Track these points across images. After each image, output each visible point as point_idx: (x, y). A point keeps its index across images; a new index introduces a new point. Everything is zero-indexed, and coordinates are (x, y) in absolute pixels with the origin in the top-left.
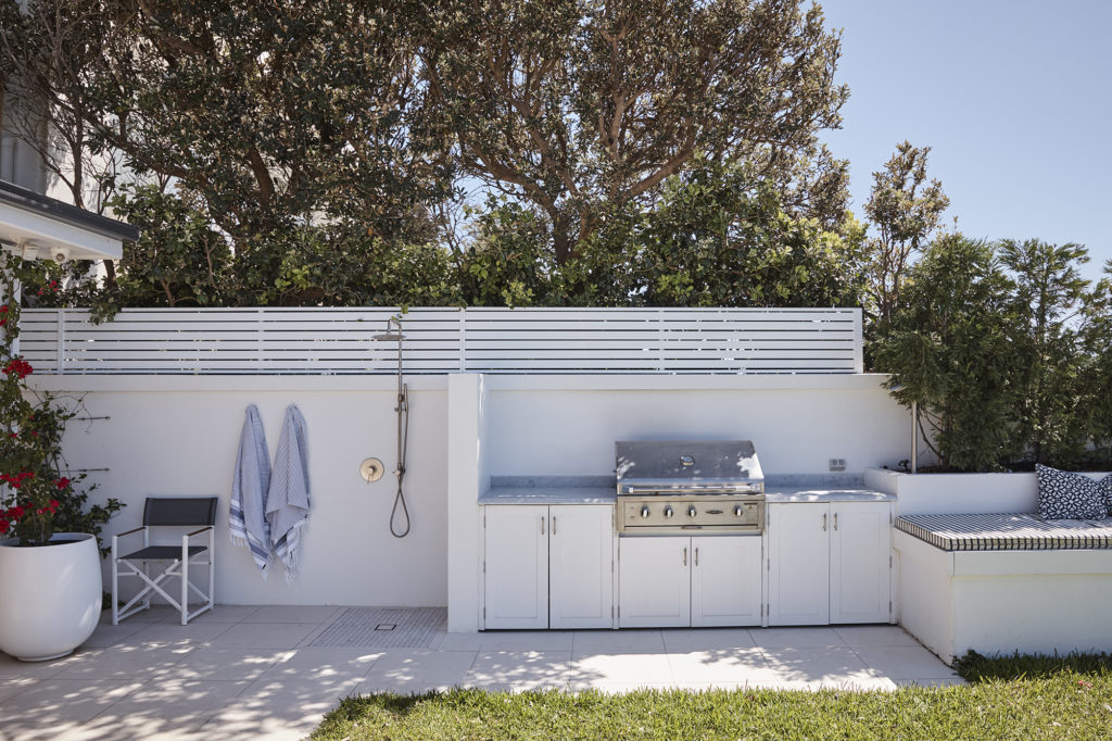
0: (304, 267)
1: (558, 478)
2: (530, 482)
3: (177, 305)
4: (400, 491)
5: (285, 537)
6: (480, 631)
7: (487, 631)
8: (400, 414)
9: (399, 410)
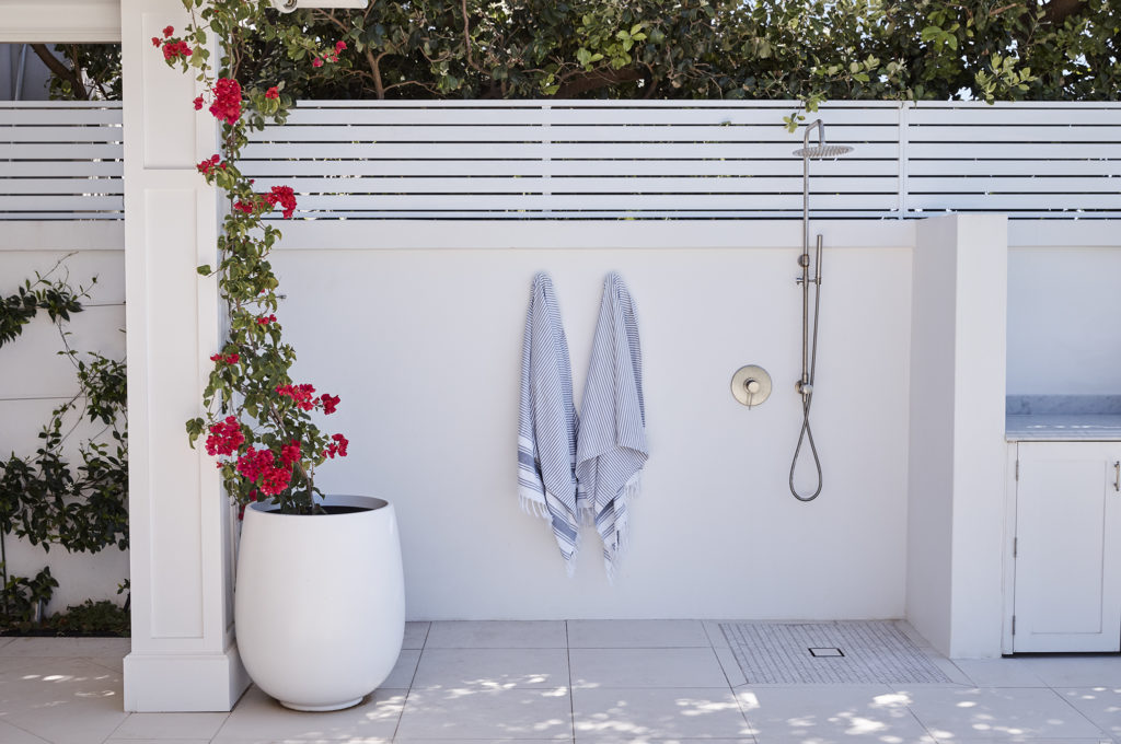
0: (636, 29)
1: (1070, 399)
2: (1024, 405)
3: (388, 96)
4: (806, 424)
5: (611, 503)
6: (1004, 656)
7: (1016, 655)
8: (805, 290)
9: (804, 280)
